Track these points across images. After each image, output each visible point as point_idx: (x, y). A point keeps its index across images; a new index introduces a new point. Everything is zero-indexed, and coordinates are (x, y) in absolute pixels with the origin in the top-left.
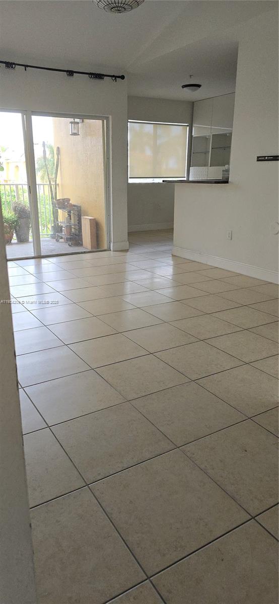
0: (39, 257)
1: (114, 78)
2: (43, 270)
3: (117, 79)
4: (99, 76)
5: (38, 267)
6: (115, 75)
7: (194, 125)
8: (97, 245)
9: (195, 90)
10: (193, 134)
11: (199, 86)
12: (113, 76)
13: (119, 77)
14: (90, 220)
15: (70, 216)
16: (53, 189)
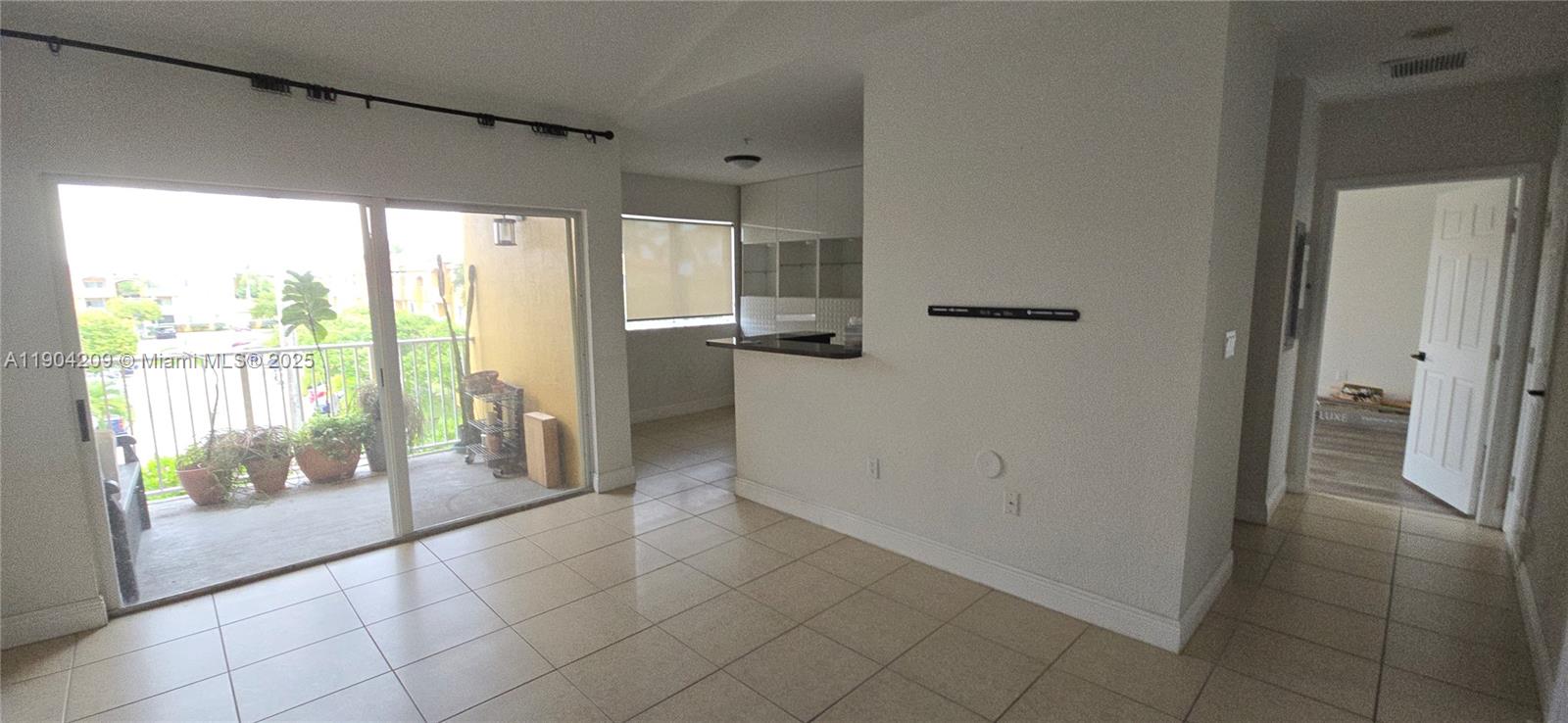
0: (408, 538)
1: (589, 136)
3: (597, 137)
4: (557, 131)
6: (592, 129)
7: (743, 224)
9: (751, 166)
10: (742, 240)
11: (757, 159)
12: (590, 132)
13: (601, 134)
14: (545, 423)
15: (498, 409)
16: (461, 349)
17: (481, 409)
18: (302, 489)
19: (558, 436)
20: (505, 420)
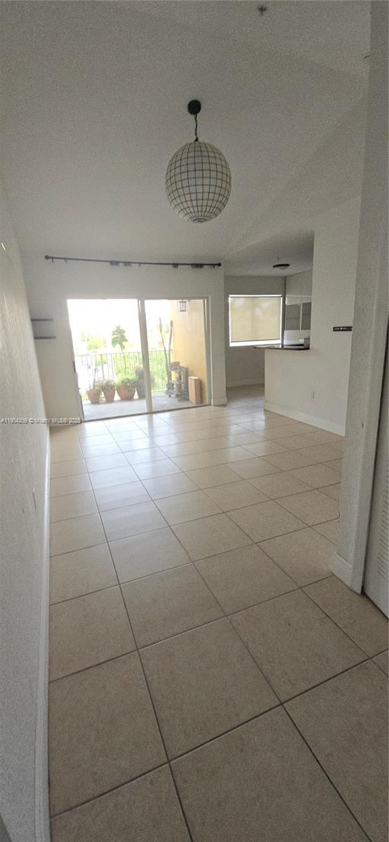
0: (151, 412)
1: (212, 266)
2: (155, 426)
4: (200, 266)
5: (151, 422)
7: (286, 296)
8: (201, 401)
10: (286, 303)
11: (288, 265)
12: (212, 264)
13: (216, 265)
14: (195, 380)
15: (180, 376)
16: (167, 352)
17: (174, 375)
18: (119, 401)
19: (200, 385)
20: (182, 381)
